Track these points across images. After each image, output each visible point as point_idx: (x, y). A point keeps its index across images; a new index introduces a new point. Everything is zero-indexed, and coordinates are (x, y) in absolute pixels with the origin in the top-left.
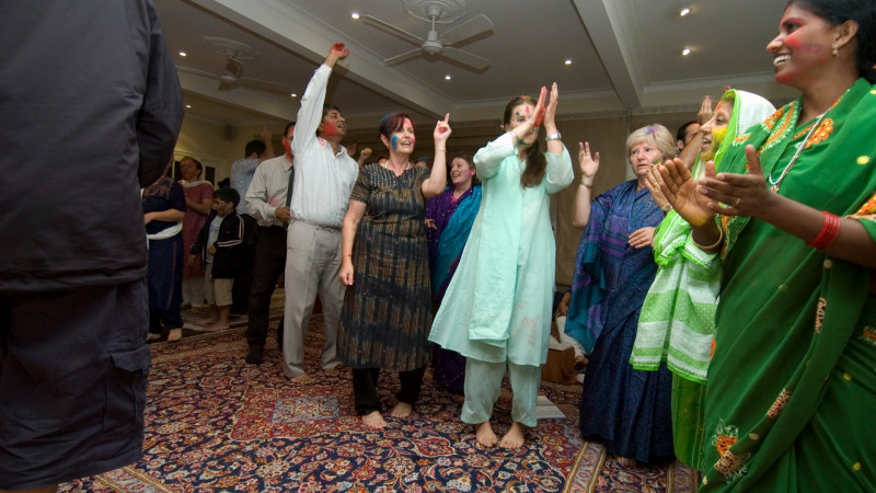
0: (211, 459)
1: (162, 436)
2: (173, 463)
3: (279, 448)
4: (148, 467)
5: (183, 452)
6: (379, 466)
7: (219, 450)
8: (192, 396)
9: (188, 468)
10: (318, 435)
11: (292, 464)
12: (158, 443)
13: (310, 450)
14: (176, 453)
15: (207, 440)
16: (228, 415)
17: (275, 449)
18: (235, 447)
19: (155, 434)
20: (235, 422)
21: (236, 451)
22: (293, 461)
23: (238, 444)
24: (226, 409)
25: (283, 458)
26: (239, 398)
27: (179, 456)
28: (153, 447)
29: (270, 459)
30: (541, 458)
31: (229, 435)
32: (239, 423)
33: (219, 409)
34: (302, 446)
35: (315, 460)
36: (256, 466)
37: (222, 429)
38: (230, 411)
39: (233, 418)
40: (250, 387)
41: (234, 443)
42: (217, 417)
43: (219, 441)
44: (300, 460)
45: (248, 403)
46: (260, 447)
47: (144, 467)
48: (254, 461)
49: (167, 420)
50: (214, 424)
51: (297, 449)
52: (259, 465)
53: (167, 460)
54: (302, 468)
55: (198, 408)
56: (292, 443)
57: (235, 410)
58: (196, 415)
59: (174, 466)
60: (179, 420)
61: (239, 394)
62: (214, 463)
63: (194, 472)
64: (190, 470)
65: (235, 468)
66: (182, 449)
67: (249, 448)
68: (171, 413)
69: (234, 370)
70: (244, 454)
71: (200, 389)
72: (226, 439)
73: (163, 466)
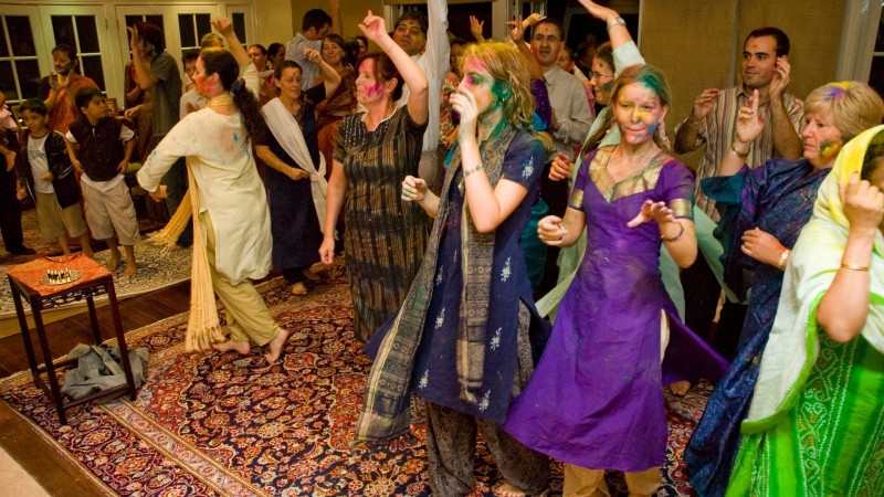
0: (318, 474)
1: (265, 440)
2: (285, 477)
3: (382, 462)
4: (262, 481)
5: (290, 463)
6: (487, 490)
7: (323, 462)
8: (281, 384)
9: (298, 483)
10: (419, 445)
11: (397, 484)
12: (264, 449)
13: (413, 466)
14: (283, 464)
15: (309, 448)
16: (323, 414)
17: (378, 463)
18: (337, 458)
19: (258, 438)
20: (331, 424)
21: (340, 464)
22: (397, 480)
23: (340, 454)
24: (319, 406)
25: (388, 475)
26: (328, 388)
27: (286, 467)
28: (260, 455)
29: (374, 476)
30: (670, 482)
31: (328, 441)
32: (335, 426)
33: (311, 404)
34: (404, 460)
35: (420, 479)
36: (362, 484)
37: (320, 433)
38: (323, 407)
39: (328, 417)
40: (337, 370)
41: (335, 453)
42: (311, 415)
43: (320, 450)
44: (405, 479)
45: (339, 396)
46: (362, 459)
47: (258, 481)
48: (360, 479)
49: (263, 420)
50: (310, 425)
51: (399, 464)
52: (366, 483)
53: (277, 473)
54: (408, 490)
55: (290, 402)
56: (393, 456)
57: (328, 407)
58: (291, 412)
59: (286, 481)
60: (275, 419)
61: (327, 382)
62: (321, 479)
63: (305, 489)
64: (301, 487)
65: (342, 486)
66: (287, 459)
67: (351, 461)
68: (266, 410)
69: (315, 343)
70: (348, 468)
71: (286, 373)
72: (326, 447)
73: (275, 480)
